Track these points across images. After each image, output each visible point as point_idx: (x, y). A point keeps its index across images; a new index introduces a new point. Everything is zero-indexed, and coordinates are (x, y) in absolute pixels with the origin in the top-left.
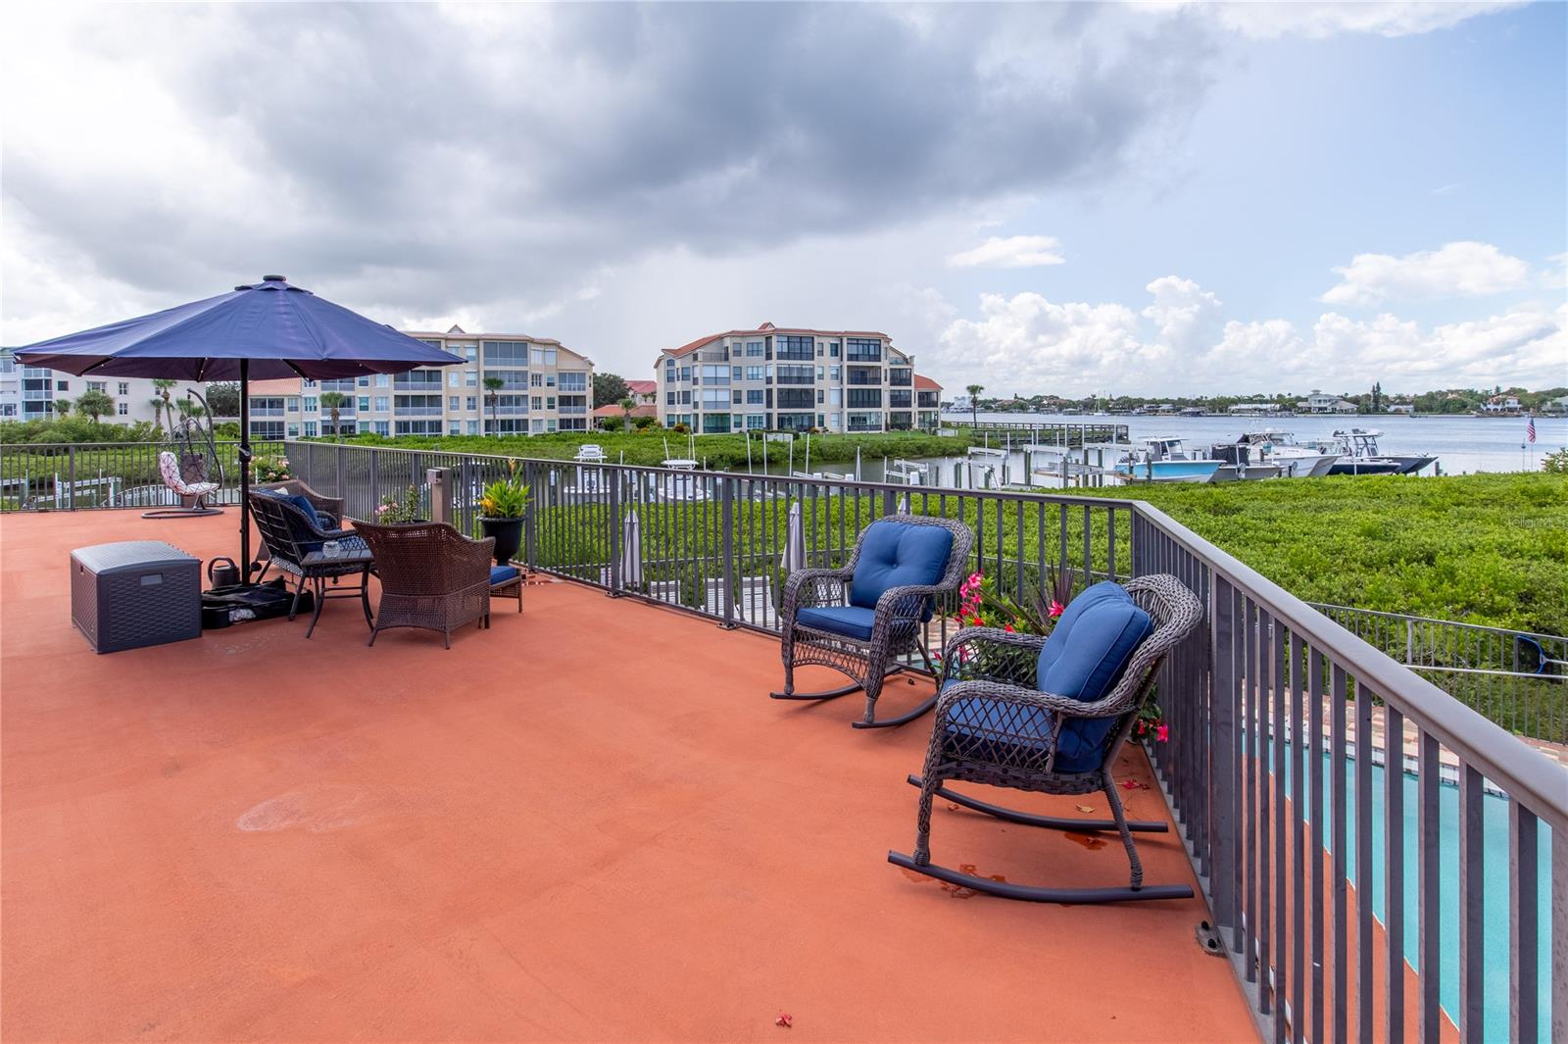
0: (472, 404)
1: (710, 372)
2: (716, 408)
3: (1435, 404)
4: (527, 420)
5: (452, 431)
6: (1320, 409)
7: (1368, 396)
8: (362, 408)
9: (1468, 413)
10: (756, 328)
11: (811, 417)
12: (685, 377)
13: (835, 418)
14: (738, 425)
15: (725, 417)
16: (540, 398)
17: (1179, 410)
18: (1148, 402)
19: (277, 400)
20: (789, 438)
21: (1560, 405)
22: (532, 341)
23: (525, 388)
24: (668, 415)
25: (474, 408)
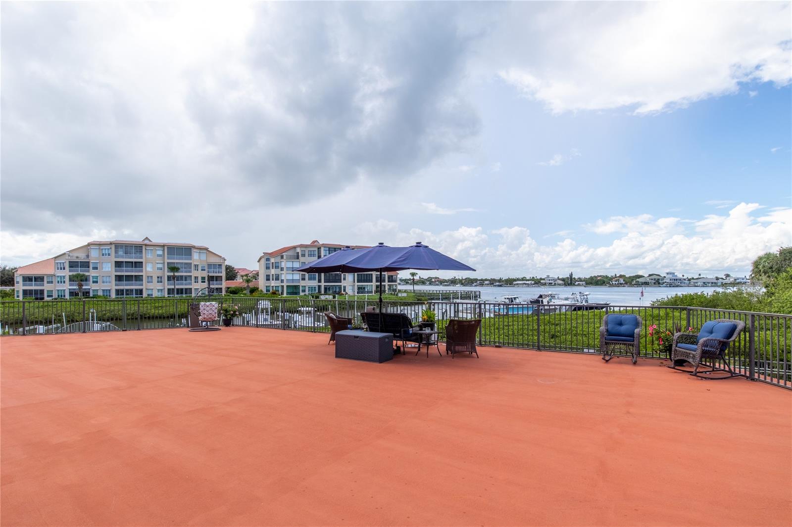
0: (160, 279)
1: (290, 265)
2: (293, 282)
3: (593, 281)
4: (191, 289)
5: (148, 295)
6: (550, 283)
7: (568, 278)
8: (94, 282)
9: (606, 285)
10: (309, 243)
11: (340, 287)
12: (277, 267)
13: (351, 288)
14: (304, 291)
15: (297, 287)
16: (197, 277)
17: (493, 284)
18: (479, 280)
19: (40, 277)
20: (330, 297)
21: (638, 282)
22: (194, 247)
23: (190, 272)
24: (266, 286)
25: (161, 282)
